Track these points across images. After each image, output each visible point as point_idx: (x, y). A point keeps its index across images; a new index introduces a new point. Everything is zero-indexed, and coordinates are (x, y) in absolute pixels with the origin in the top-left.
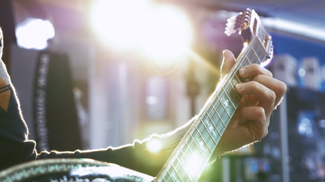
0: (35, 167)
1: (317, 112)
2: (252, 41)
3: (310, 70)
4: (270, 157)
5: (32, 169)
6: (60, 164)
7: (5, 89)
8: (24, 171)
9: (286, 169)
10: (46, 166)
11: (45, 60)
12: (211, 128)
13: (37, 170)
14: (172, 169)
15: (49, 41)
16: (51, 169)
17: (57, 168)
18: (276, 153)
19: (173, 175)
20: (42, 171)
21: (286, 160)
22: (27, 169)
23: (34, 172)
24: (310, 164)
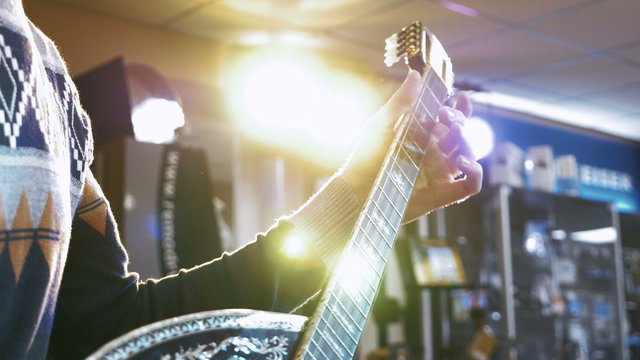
0: (135, 340)
1: (551, 222)
2: (426, 74)
3: (541, 165)
4: (488, 287)
5: (132, 344)
6: (171, 327)
7: (92, 206)
8: (121, 351)
9: (511, 303)
10: (151, 334)
11: (173, 158)
12: (381, 223)
13: (139, 344)
14: (333, 301)
15: (178, 131)
16: (159, 338)
17: (168, 335)
18: (496, 281)
19: (335, 309)
20: (147, 344)
21: (510, 290)
22: (124, 346)
23: (134, 349)
24: (543, 295)
